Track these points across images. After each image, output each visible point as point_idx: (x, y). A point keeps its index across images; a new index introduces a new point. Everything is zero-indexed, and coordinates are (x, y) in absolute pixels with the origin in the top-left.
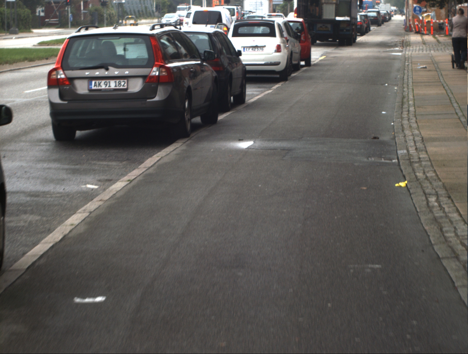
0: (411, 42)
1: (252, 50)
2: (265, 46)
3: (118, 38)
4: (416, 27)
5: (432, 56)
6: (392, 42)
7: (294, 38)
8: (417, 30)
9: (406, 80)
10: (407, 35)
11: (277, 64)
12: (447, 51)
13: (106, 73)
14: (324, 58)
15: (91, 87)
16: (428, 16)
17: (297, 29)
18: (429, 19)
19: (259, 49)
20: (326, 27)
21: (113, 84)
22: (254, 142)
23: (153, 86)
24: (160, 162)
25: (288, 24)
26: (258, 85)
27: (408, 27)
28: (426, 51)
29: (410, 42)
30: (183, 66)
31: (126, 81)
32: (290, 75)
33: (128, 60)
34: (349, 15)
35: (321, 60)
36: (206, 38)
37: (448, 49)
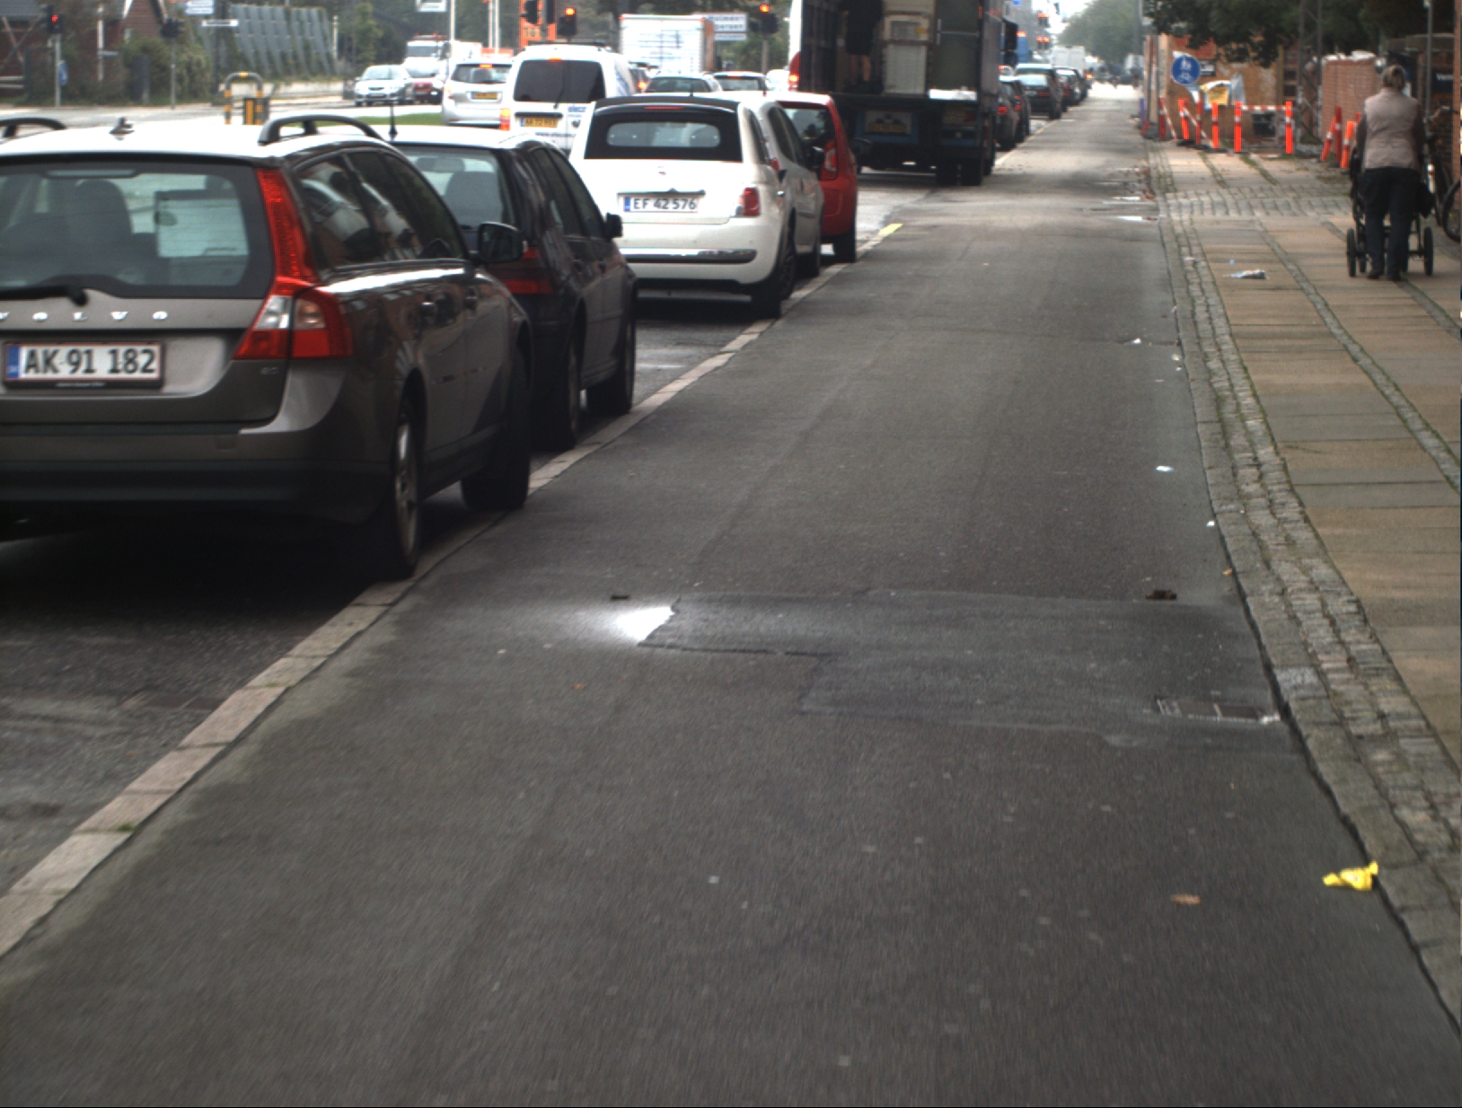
0: (1175, 175)
1: (657, 205)
2: (701, 193)
3: (128, 172)
4: (1183, 124)
5: (1266, 231)
6: (1112, 176)
7: (800, 162)
8: (1186, 137)
9: (1204, 326)
10: (1155, 150)
11: (744, 257)
12: (1311, 214)
13: (78, 316)
14: (897, 230)
15: (12, 369)
16: (1219, 90)
17: (811, 130)
18: (1223, 101)
19: (681, 203)
20: (897, 122)
21: (102, 362)
22: (673, 608)
23: (265, 371)
24: (274, 718)
25: (780, 115)
26: (676, 334)
27: (1152, 124)
28: (1239, 211)
29: (1171, 176)
30: (396, 288)
31: (155, 348)
32: (787, 296)
33: (167, 261)
34: (974, 84)
35: (887, 239)
36: (486, 166)
37: (1312, 207)
